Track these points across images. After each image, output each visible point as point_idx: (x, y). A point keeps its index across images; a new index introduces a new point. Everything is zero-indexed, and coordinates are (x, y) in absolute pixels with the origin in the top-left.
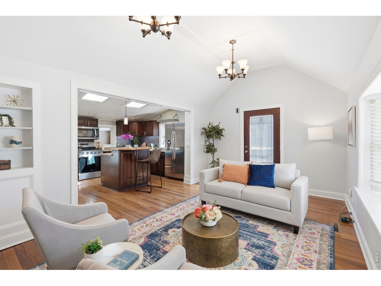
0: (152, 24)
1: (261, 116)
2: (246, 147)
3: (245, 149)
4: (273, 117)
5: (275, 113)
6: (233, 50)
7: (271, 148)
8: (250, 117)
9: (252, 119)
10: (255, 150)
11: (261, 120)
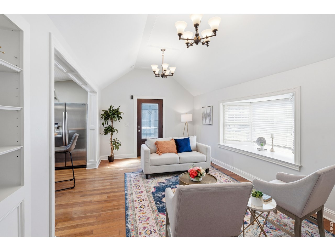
0: (195, 39)
1: (150, 104)
2: (139, 127)
3: (138, 129)
4: (158, 106)
5: (160, 102)
6: (163, 56)
7: (157, 127)
8: (142, 104)
9: (144, 105)
10: (145, 129)
11: (150, 106)
